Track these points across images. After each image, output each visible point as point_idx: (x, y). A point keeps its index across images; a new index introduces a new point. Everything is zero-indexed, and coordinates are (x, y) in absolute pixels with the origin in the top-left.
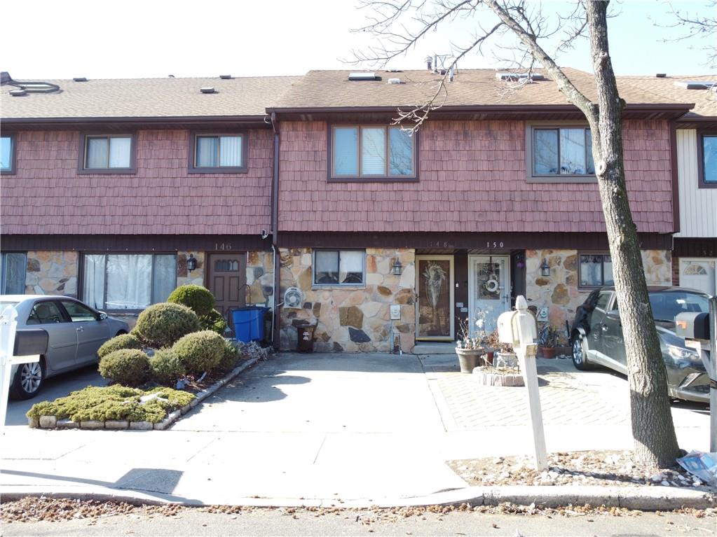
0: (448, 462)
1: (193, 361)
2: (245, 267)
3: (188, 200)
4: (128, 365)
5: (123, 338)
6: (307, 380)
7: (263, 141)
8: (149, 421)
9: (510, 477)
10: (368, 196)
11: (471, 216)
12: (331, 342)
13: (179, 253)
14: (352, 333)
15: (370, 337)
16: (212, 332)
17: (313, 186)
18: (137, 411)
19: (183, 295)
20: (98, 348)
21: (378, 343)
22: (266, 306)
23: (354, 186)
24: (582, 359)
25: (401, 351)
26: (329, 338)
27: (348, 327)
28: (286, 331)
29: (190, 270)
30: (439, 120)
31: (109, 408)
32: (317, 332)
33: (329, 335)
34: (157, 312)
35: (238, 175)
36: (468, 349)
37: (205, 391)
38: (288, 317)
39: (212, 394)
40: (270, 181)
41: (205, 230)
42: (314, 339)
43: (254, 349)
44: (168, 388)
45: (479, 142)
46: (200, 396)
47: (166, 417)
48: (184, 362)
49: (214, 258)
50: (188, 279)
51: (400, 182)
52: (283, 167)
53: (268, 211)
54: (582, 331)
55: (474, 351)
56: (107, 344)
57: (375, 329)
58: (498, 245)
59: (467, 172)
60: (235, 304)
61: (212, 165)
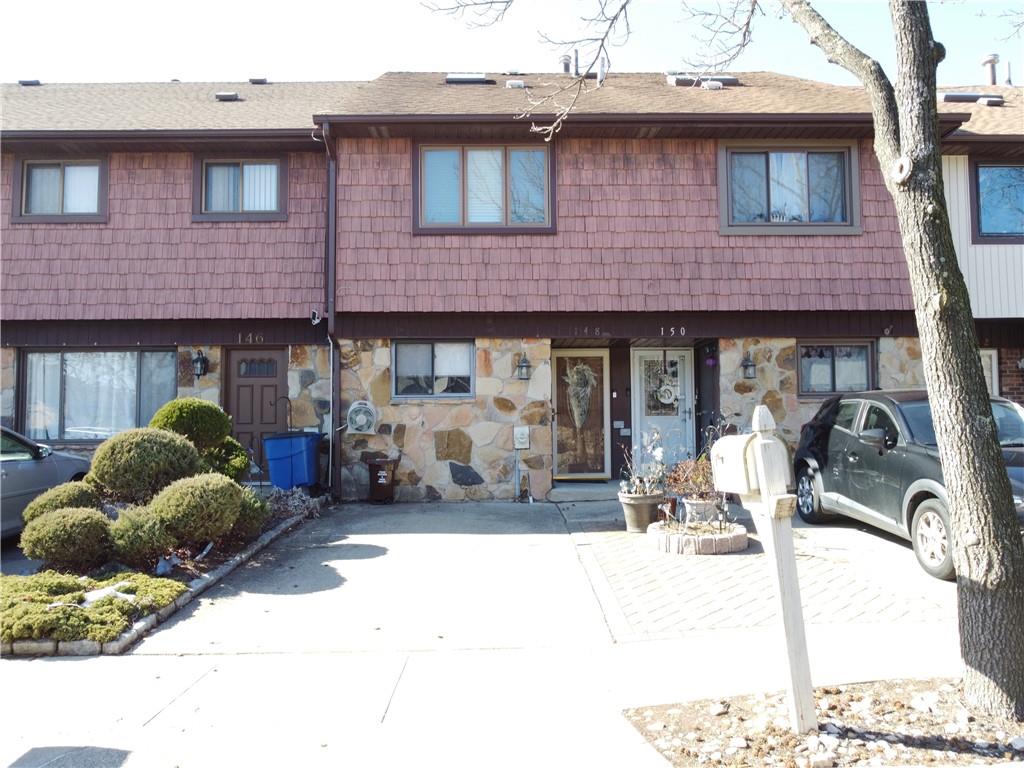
0: (627, 711)
1: (185, 526)
2: (285, 371)
3: (192, 264)
4: (70, 535)
5: (69, 488)
6: (379, 551)
7: (311, 171)
8: (94, 639)
9: (748, 747)
10: (477, 255)
11: (636, 287)
12: (422, 486)
13: (181, 349)
14: (455, 470)
15: (483, 476)
16: (220, 475)
17: (389, 240)
18: (73, 621)
19: (175, 415)
20: (26, 507)
21: (495, 486)
22: (320, 430)
23: (455, 241)
24: (812, 507)
25: (531, 498)
26: (418, 480)
27: (448, 462)
28: (351, 470)
29: (198, 376)
30: (586, 137)
31: (19, 619)
32: (399, 471)
33: (419, 475)
34: (125, 444)
35: (273, 225)
36: (637, 495)
37: (206, 575)
38: (354, 447)
39: (220, 580)
40: (323, 232)
41: (220, 312)
42: (395, 482)
43: (299, 500)
44: (140, 575)
45: (648, 172)
46: (196, 585)
47: (126, 629)
48: (169, 527)
49: (236, 356)
50: (195, 389)
51: (527, 234)
52: (342, 211)
53: (320, 281)
54: (813, 463)
55: (649, 497)
56: (40, 500)
57: (490, 464)
58: (677, 331)
59: (630, 219)
60: (272, 428)
61: (231, 210)
